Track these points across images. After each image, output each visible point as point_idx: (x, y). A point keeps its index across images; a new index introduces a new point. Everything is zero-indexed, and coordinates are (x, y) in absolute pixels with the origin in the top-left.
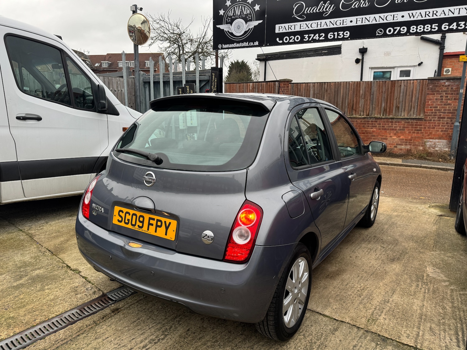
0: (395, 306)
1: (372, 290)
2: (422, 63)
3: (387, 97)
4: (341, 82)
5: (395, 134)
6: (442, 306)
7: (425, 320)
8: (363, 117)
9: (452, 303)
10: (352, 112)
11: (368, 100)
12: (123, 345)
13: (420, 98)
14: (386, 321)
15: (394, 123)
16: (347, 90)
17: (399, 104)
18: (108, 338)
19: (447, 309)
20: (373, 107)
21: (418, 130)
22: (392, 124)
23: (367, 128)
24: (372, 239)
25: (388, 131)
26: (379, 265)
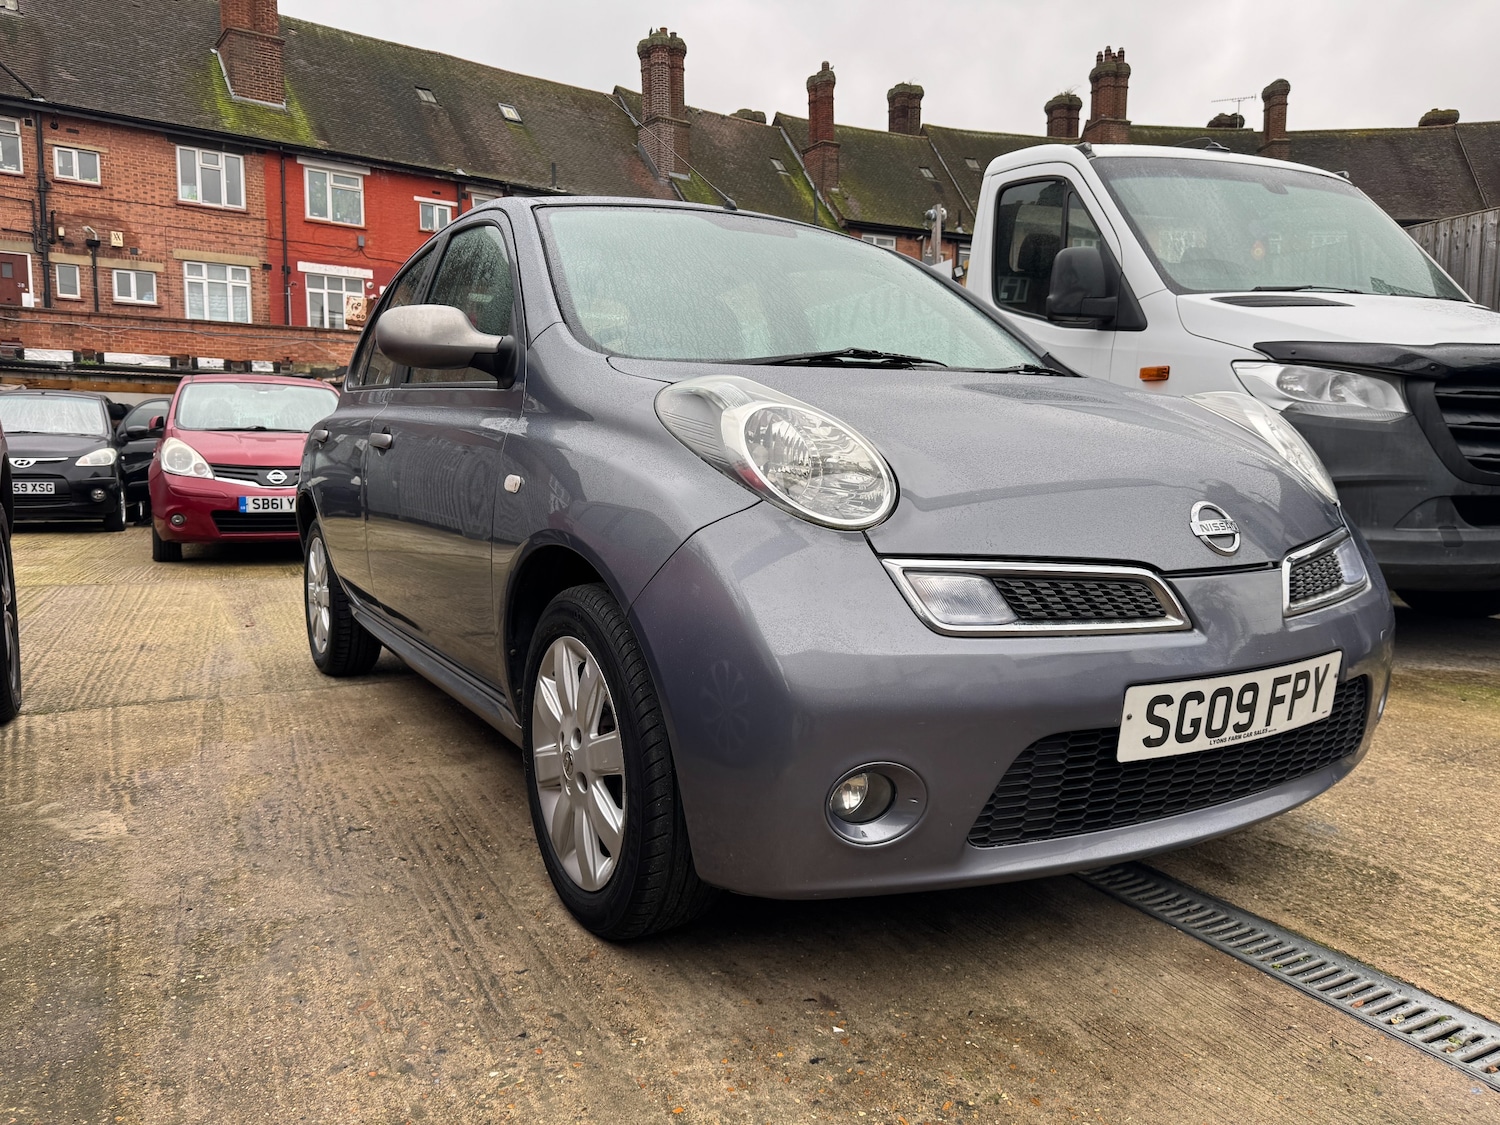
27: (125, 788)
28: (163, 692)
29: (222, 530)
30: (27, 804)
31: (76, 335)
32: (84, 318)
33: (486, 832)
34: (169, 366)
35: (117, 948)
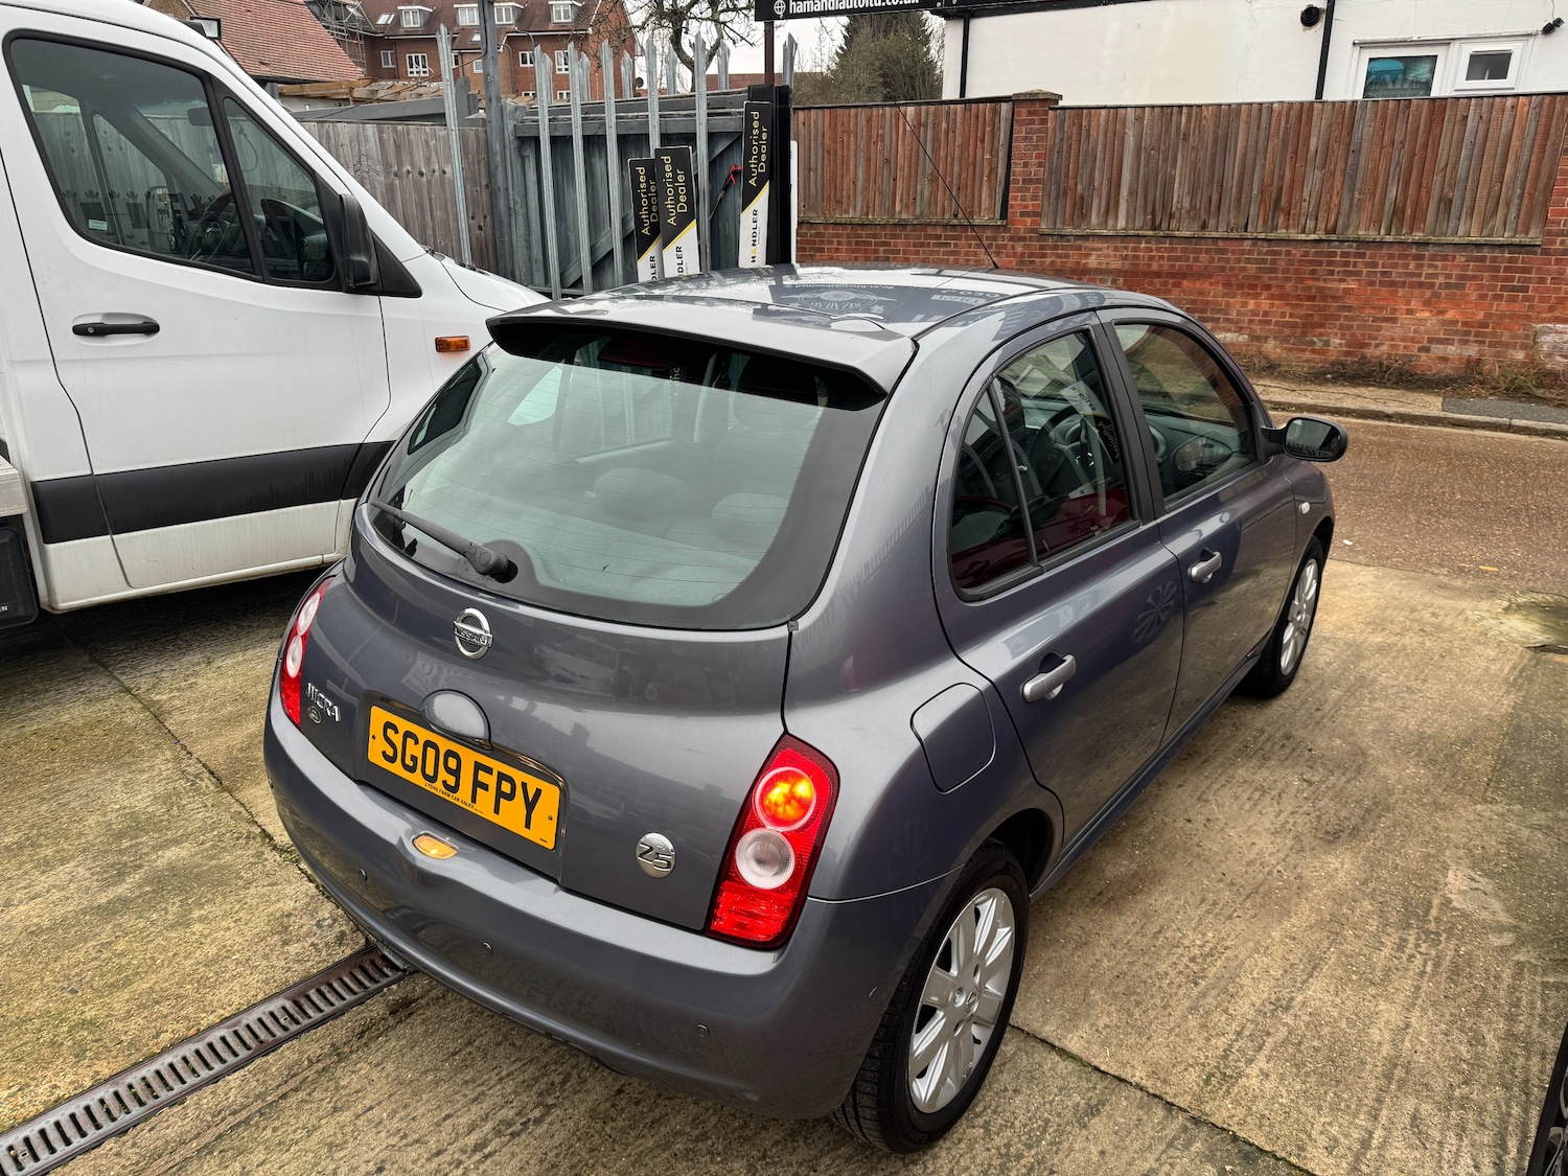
0: (1307, 1025)
1: (1241, 957)
2: (1558, 22)
3: (1411, 162)
4: (1240, 105)
5: (1427, 303)
6: (1470, 1029)
7: (1402, 1084)
8: (1312, 237)
9: (1511, 1019)
10: (1273, 219)
11: (1338, 173)
12: (416, 1136)
13: (1533, 165)
14: (1267, 1085)
15: (1426, 262)
16: (1262, 134)
17: (1452, 188)
18: (371, 1108)
19: (1485, 1045)
20: (1352, 199)
21: (1513, 289)
22: (1419, 266)
23: (1325, 281)
24: (1277, 747)
25: (1401, 292)
26: (1281, 855)
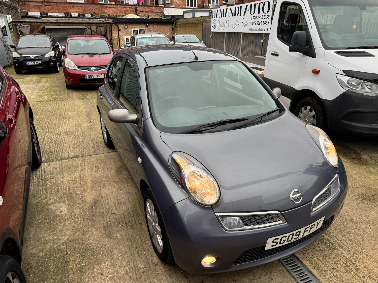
0: (76, 171)
1: (93, 172)
14: (77, 163)
27: (66, 194)
28: (71, 154)
29: (81, 83)
30: (46, 200)
31: (40, 8)
32: (42, 3)
33: (139, 217)
34: (64, 16)
35: (67, 254)
